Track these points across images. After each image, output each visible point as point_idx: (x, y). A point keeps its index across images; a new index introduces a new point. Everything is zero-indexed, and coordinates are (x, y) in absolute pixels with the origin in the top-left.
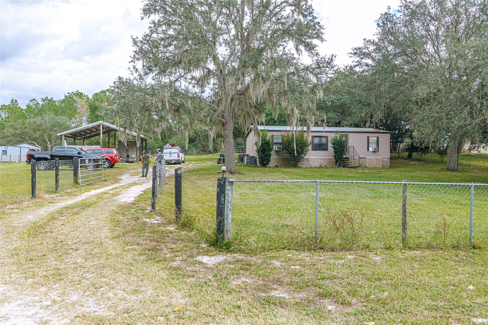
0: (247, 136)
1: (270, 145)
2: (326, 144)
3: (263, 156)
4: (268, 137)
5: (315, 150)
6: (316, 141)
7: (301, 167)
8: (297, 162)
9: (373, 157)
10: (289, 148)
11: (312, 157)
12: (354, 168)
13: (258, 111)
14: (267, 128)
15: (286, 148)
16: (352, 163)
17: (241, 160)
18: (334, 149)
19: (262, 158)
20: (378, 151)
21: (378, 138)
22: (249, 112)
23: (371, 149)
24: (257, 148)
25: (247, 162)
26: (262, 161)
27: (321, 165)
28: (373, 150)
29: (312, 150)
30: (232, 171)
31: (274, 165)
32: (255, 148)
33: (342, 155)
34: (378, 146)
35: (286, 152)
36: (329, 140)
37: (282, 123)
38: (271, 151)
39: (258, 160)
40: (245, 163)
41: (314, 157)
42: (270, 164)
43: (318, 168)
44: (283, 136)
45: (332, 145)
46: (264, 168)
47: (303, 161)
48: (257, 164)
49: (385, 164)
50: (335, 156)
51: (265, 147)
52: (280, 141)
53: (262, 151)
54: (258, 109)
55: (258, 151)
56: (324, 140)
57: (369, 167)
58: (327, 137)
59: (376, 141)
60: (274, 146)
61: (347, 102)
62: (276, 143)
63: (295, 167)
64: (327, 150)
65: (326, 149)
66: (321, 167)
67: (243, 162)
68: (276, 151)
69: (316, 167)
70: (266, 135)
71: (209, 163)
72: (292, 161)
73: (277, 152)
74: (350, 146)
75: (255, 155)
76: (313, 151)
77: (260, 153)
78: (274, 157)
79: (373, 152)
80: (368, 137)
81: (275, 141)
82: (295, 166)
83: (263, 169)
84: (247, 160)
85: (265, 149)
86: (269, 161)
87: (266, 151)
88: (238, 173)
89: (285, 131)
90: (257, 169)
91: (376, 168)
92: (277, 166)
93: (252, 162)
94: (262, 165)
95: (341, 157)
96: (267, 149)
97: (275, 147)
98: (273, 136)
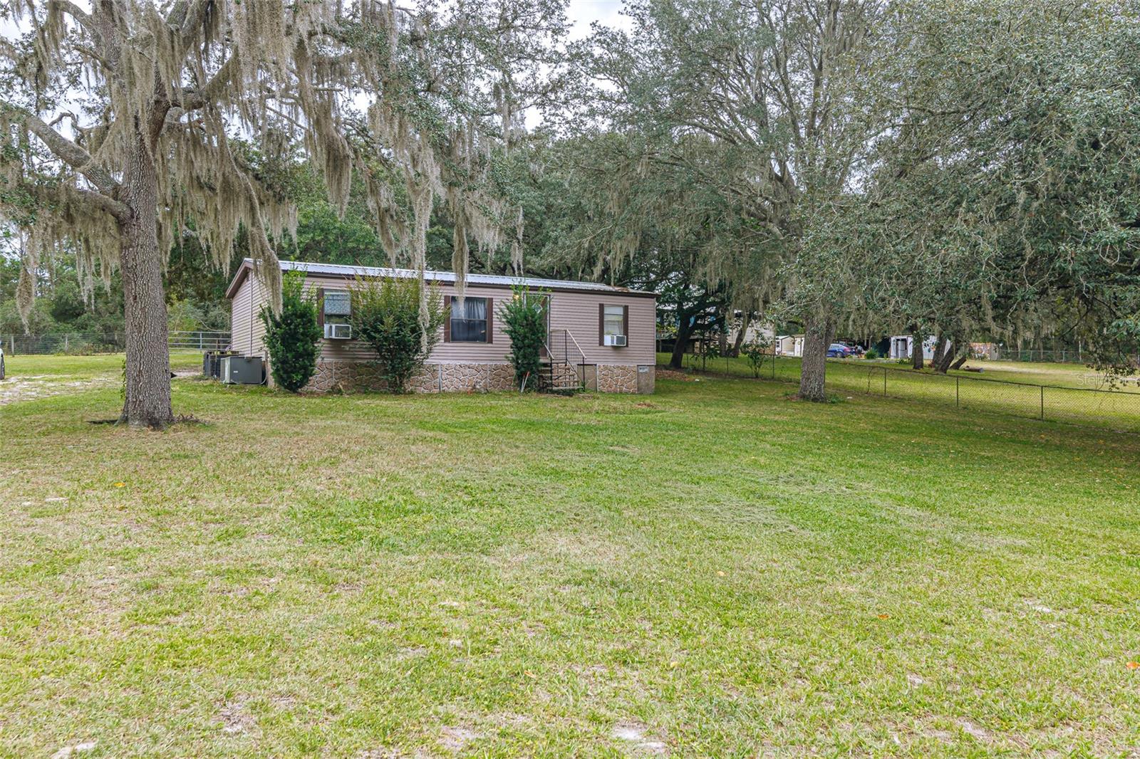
0: (233, 295)
1: (311, 321)
2: (487, 324)
3: (289, 355)
4: (304, 296)
5: (454, 339)
6: (460, 311)
7: (412, 393)
8: (401, 376)
9: (613, 362)
10: (379, 331)
11: (445, 362)
12: (569, 393)
13: (271, 193)
14: (300, 266)
15: (365, 331)
16: (562, 378)
17: (212, 369)
18: (513, 338)
19: (284, 362)
20: (627, 346)
21: (626, 308)
22: (232, 179)
23: (608, 340)
24: (268, 332)
25: (232, 375)
26: (286, 372)
27: (474, 387)
28: (615, 344)
29: (446, 340)
30: (157, 416)
31: (327, 384)
32: (261, 329)
33: (537, 354)
34: (626, 332)
35: (368, 344)
36: (496, 309)
37: (349, 257)
38: (314, 338)
39: (270, 369)
40: (227, 379)
41: (453, 363)
42: (311, 383)
43: (466, 394)
44: (355, 294)
45: (506, 327)
46: (292, 400)
47: (420, 374)
48: (266, 384)
49: (643, 383)
50: (515, 360)
51: (296, 326)
52: (347, 310)
53: (283, 339)
54: (270, 187)
55: (271, 340)
56: (480, 311)
57: (605, 390)
58: (489, 303)
59: (621, 319)
60: (326, 327)
61: (533, 208)
62: (330, 316)
63: (396, 393)
64: (491, 341)
65: (486, 338)
66: (474, 392)
67: (218, 375)
68: (331, 339)
69: (458, 393)
70: (299, 287)
71: (98, 380)
72: (386, 372)
73: (336, 345)
74: (554, 331)
75: (262, 354)
76: (447, 344)
77: (278, 345)
78: (324, 359)
79: (614, 347)
80: (602, 307)
81: (328, 309)
82: (396, 389)
83: (288, 400)
84: (232, 369)
85: (296, 333)
86: (307, 374)
87: (299, 340)
88: (185, 420)
89: (364, 278)
90: (269, 401)
91: (621, 392)
92: (335, 391)
93: (250, 375)
94: (286, 387)
95: (535, 363)
96: (302, 334)
97: (330, 330)
98: (321, 293)
